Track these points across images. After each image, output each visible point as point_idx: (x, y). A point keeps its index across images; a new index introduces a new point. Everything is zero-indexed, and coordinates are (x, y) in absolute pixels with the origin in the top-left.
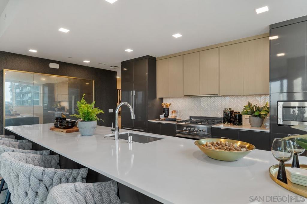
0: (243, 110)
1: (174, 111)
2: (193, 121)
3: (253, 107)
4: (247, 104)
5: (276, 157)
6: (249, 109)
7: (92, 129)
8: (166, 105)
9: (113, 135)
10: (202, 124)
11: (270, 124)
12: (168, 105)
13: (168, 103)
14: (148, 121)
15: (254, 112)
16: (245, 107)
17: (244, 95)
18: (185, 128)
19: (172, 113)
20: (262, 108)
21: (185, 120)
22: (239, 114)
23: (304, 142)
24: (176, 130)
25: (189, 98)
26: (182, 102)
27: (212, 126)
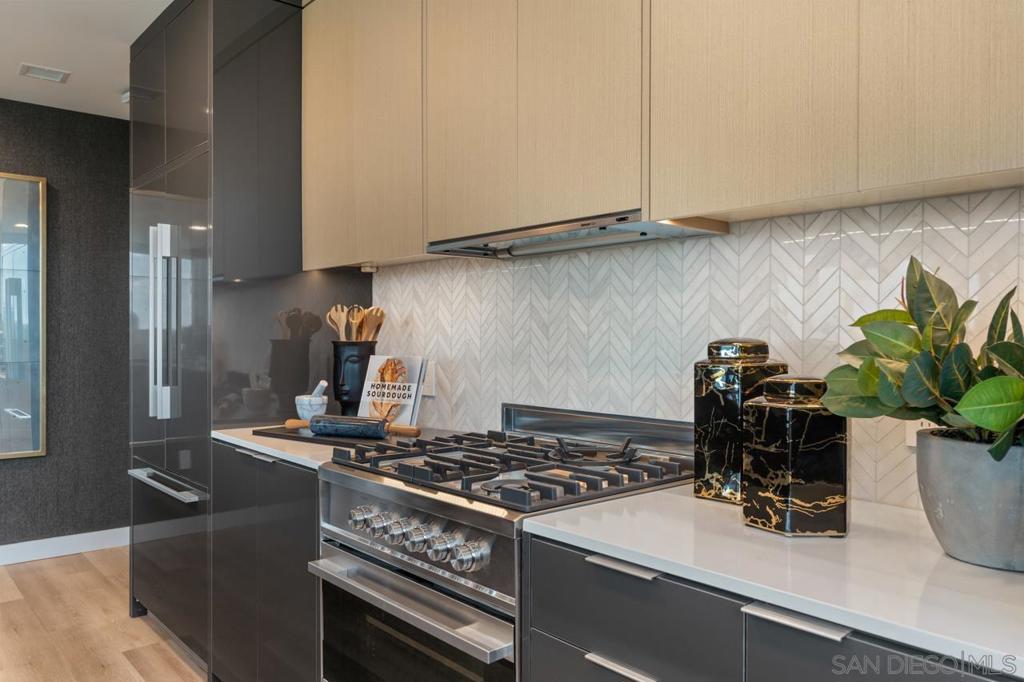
1: (394, 369)
4: (886, 294)
14: (215, 434)
19: (383, 379)
24: (323, 524)
26: (461, 297)
27: (521, 521)
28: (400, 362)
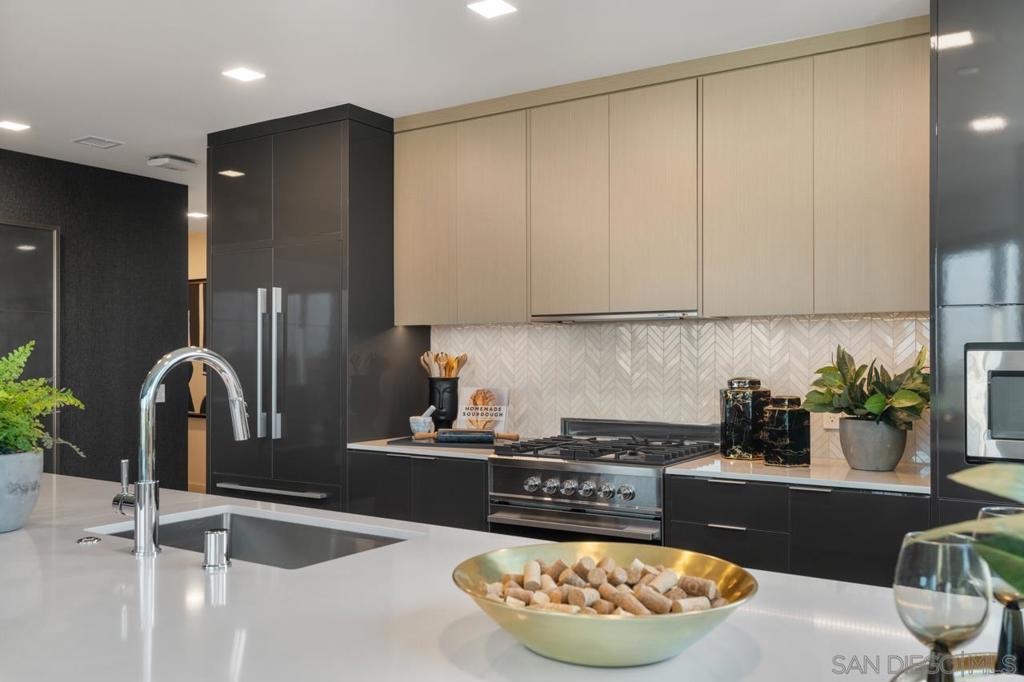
0: (814, 388)
1: (484, 397)
2: (576, 443)
3: (858, 374)
4: (829, 360)
5: (911, 623)
6: (838, 382)
7: (12, 496)
8: (443, 363)
9: (127, 526)
10: (616, 461)
11: (933, 455)
12: (455, 365)
13: (454, 354)
14: (350, 446)
15: (864, 398)
16: (820, 376)
17: (820, 316)
18: (535, 481)
19: (475, 404)
20: (902, 376)
21: (538, 442)
22: (796, 408)
23: (1013, 551)
24: (491, 493)
25: (560, 327)
26: (522, 347)
27: (664, 470)
28: (489, 392)
